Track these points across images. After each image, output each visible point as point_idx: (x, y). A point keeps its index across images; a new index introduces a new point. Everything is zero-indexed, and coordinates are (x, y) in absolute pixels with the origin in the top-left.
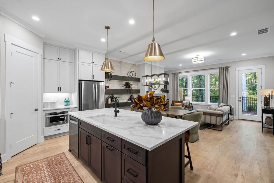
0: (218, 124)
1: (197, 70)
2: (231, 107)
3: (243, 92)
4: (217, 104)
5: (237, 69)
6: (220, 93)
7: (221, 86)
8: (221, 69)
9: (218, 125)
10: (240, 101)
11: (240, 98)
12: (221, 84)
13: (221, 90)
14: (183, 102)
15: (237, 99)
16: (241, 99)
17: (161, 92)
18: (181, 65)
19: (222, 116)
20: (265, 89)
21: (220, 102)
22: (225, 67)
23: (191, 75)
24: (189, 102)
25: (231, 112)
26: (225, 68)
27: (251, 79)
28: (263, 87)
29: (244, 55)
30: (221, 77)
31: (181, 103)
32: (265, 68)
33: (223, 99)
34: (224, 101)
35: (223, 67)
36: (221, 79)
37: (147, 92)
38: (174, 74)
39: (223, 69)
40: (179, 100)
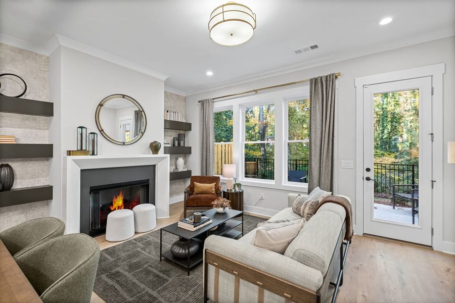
1: (256, 91)
2: (348, 208)
4: (305, 186)
5: (360, 82)
6: (313, 153)
7: (315, 134)
8: (314, 82)
10: (368, 179)
11: (368, 170)
12: (316, 128)
13: (315, 145)
15: (361, 173)
16: (371, 174)
17: (149, 154)
18: (210, 73)
21: (312, 182)
22: (327, 77)
23: (241, 106)
24: (235, 179)
28: (438, 136)
29: (386, 21)
30: (316, 107)
31: (213, 185)
32: (443, 74)
33: (320, 172)
34: (322, 180)
35: (321, 76)
36: (316, 114)
37: (69, 153)
38: (202, 102)
39: (320, 85)
40: (213, 174)
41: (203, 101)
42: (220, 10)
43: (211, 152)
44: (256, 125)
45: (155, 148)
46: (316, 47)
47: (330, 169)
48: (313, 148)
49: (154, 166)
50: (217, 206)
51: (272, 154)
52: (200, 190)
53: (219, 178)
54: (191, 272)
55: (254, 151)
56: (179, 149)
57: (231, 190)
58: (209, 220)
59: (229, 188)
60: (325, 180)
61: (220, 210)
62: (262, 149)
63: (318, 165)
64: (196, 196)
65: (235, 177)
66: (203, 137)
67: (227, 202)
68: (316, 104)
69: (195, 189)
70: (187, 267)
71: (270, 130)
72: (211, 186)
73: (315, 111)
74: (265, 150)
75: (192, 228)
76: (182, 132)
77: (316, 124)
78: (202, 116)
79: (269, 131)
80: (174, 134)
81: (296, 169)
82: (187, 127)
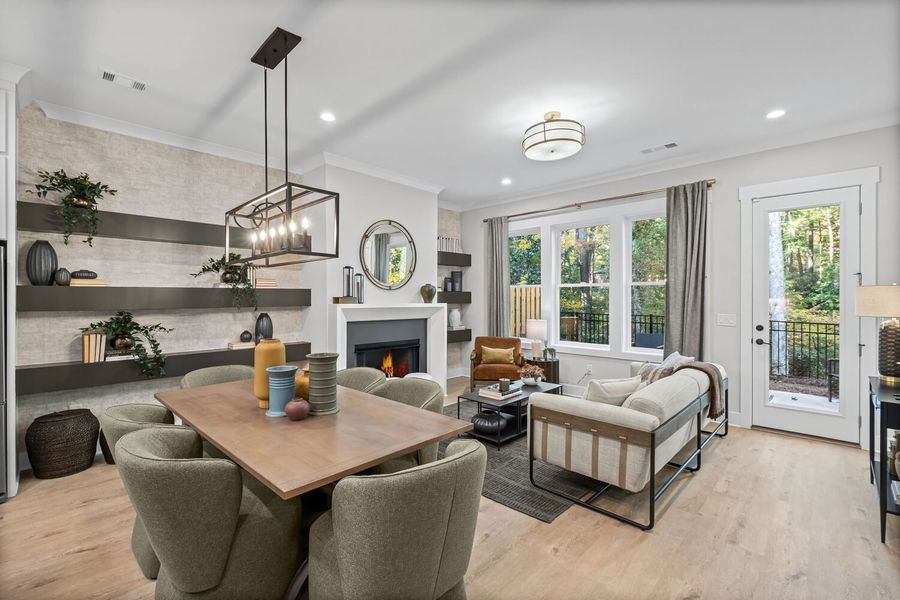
0: (629, 486)
1: (579, 206)
2: (715, 377)
3: (771, 301)
4: (659, 353)
5: (746, 194)
6: (671, 302)
7: (675, 273)
8: (674, 193)
9: (630, 493)
10: (760, 342)
11: (760, 328)
12: (676, 264)
13: (675, 290)
14: (523, 341)
15: (748, 333)
16: (764, 335)
17: (420, 301)
18: (506, 182)
19: (650, 440)
20: (877, 284)
21: (671, 346)
22: (693, 185)
23: (554, 227)
24: (546, 343)
25: (714, 401)
26: (693, 191)
27: (799, 255)
28: (869, 276)
30: (676, 232)
31: (510, 350)
32: (877, 184)
33: (682, 331)
34: (686, 344)
35: (684, 183)
36: (676, 242)
37: (336, 300)
38: (490, 223)
39: (682, 198)
40: (509, 334)
41: (491, 220)
42: (541, 128)
43: (505, 300)
44: (570, 249)
45: (427, 293)
46: (673, 145)
47: (698, 326)
48: (672, 294)
49: (426, 320)
50: (526, 375)
51: (605, 305)
52: (491, 358)
53: (519, 340)
54: (501, 449)
55: (568, 299)
56: (455, 296)
57: (539, 359)
58: (518, 390)
59: (537, 356)
60: (690, 342)
61: (531, 380)
62: (584, 295)
63: (679, 321)
64: (487, 365)
65: (546, 338)
66: (492, 277)
67: (538, 371)
68: (676, 227)
69: (484, 356)
70: (497, 441)
71: (600, 257)
72: (506, 353)
73: (676, 238)
74: (589, 299)
75: (499, 397)
76: (456, 269)
77: (676, 258)
78: (490, 241)
79: (598, 258)
80: (447, 272)
81: (651, 332)
82: (465, 260)
